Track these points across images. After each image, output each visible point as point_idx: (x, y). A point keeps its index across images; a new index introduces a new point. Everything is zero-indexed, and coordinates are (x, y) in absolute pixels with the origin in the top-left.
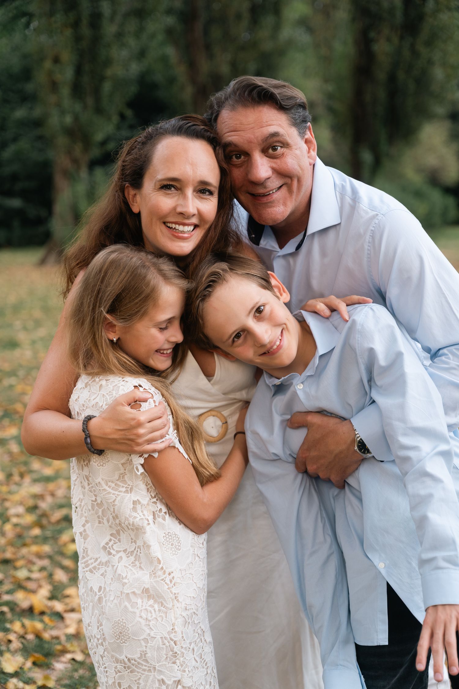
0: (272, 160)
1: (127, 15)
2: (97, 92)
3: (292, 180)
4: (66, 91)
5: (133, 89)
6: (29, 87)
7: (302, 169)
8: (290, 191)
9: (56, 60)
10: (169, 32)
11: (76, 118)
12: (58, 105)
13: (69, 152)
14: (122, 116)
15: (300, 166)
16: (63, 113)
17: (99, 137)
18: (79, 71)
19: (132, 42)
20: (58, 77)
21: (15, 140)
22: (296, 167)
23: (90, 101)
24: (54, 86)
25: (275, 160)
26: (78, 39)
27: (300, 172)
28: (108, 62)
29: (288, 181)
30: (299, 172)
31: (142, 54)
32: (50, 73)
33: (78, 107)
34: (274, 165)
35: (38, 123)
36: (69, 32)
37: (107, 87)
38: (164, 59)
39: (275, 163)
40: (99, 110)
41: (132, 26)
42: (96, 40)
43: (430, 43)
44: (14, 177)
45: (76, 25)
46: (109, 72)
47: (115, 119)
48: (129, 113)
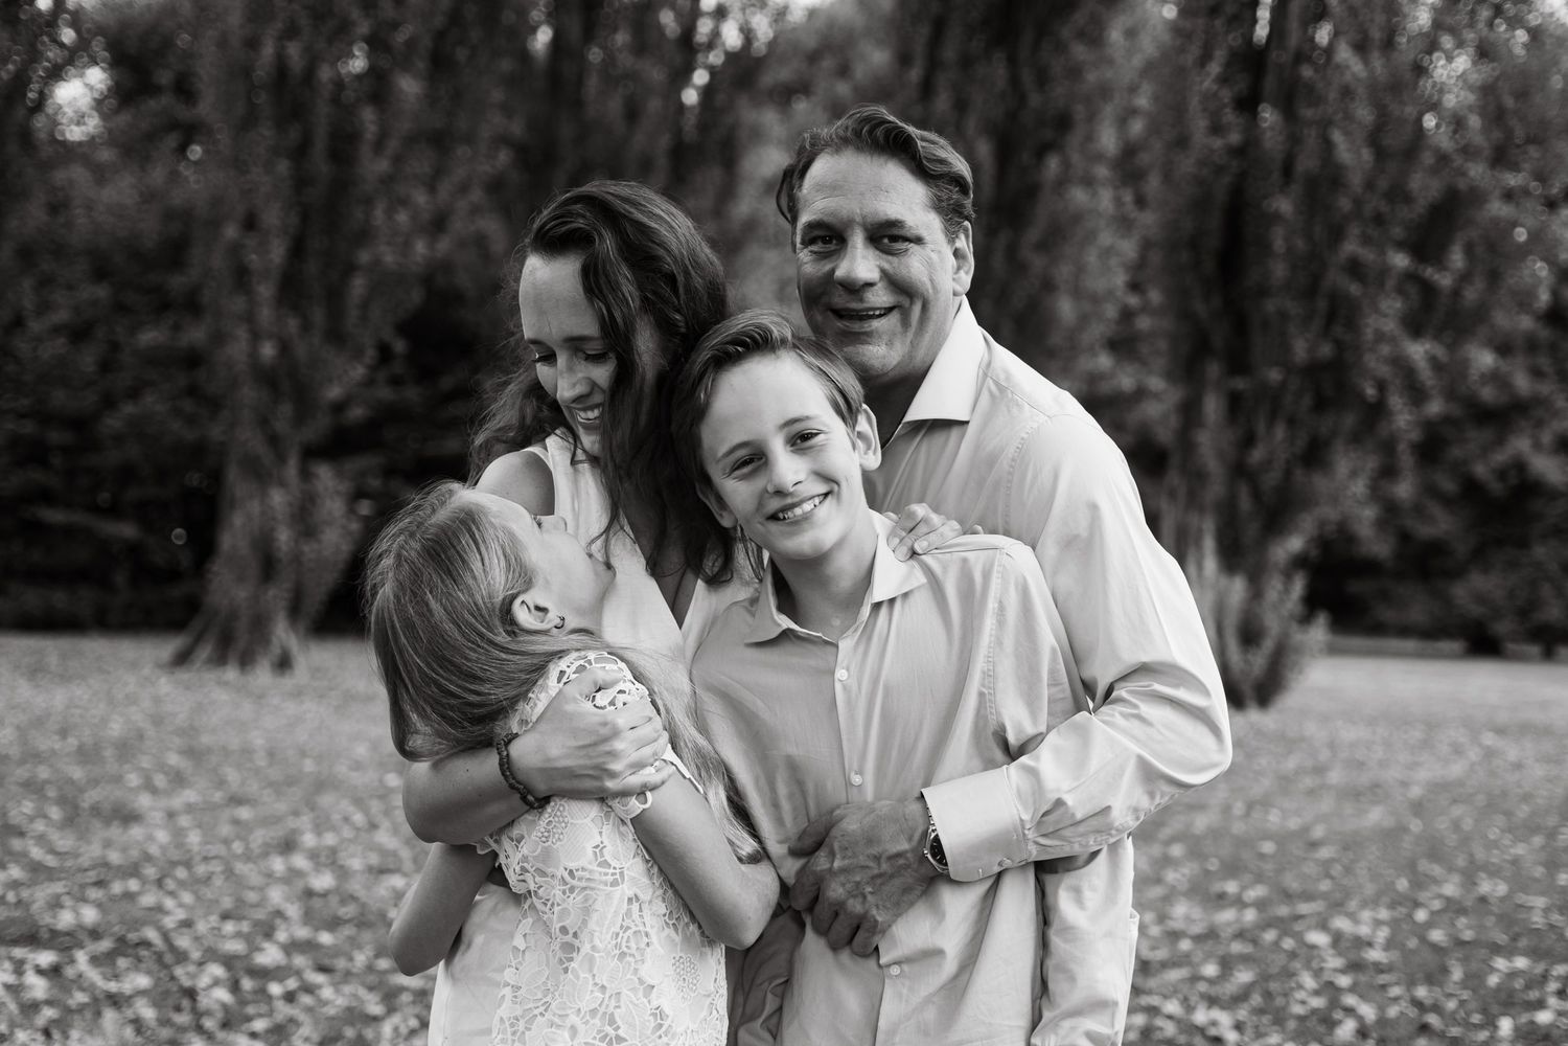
0: (884, 256)
1: (411, 140)
2: (335, 297)
3: (912, 303)
4: (265, 291)
5: (416, 297)
6: (177, 282)
7: (934, 288)
8: (905, 322)
9: (250, 223)
10: (495, 186)
11: (285, 348)
12: (249, 318)
13: (264, 422)
14: (385, 353)
15: (932, 280)
16: (256, 336)
17: (334, 392)
18: (297, 250)
19: (421, 198)
20: (253, 259)
21: (134, 394)
22: (925, 279)
23: (318, 315)
24: (242, 277)
25: (890, 258)
26: (301, 182)
27: (931, 291)
28: (364, 236)
29: (906, 302)
30: (927, 291)
31: (438, 224)
32: (235, 250)
33: (292, 324)
34: (886, 266)
35: (193, 360)
36: (283, 167)
37: (358, 286)
38: (480, 242)
39: (888, 262)
40: (336, 336)
41: (421, 163)
42: (343, 185)
43: (1048, 245)
44: (127, 474)
45: (300, 152)
46: (364, 257)
47: (370, 354)
48: (400, 346)
